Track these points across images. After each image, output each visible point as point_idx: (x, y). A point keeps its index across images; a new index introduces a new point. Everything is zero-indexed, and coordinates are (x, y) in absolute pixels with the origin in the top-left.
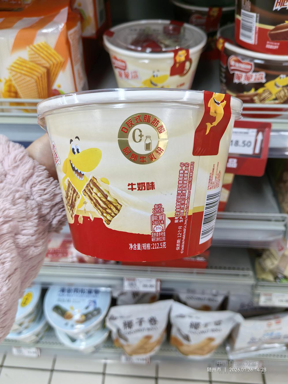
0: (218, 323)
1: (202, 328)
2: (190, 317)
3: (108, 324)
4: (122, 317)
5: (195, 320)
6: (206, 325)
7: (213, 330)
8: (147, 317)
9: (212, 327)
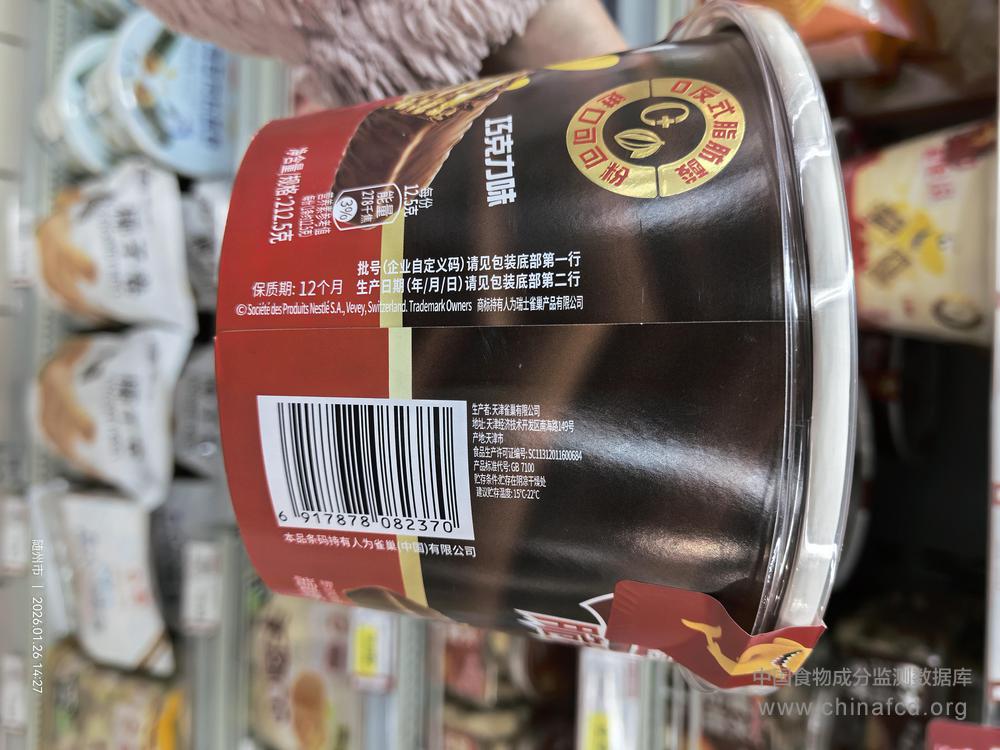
0: (136, 448)
1: (120, 406)
2: (154, 377)
3: (128, 169)
4: (149, 203)
5: (143, 388)
6: (130, 418)
7: (115, 439)
8: (148, 267)
9: (125, 433)
